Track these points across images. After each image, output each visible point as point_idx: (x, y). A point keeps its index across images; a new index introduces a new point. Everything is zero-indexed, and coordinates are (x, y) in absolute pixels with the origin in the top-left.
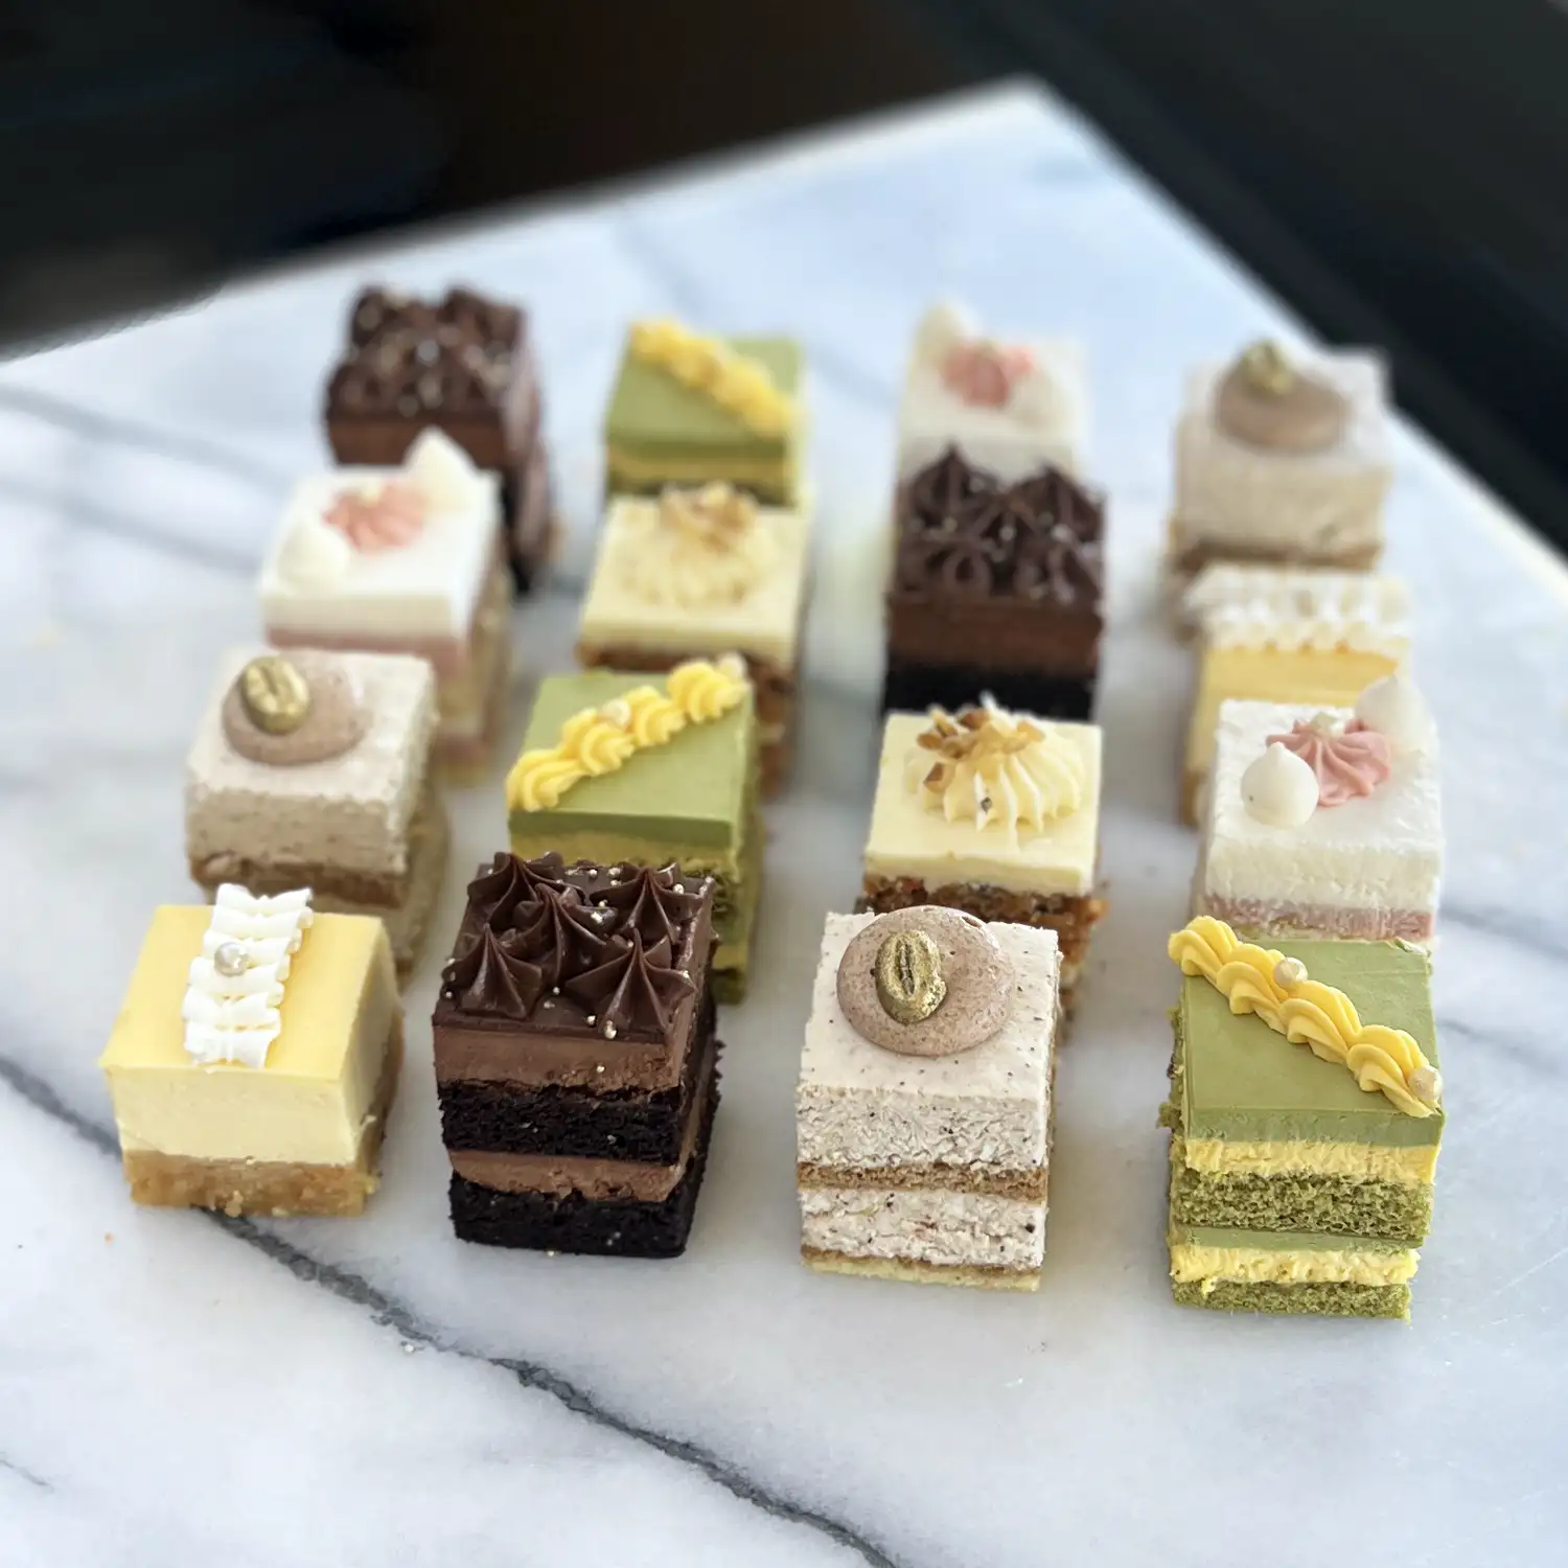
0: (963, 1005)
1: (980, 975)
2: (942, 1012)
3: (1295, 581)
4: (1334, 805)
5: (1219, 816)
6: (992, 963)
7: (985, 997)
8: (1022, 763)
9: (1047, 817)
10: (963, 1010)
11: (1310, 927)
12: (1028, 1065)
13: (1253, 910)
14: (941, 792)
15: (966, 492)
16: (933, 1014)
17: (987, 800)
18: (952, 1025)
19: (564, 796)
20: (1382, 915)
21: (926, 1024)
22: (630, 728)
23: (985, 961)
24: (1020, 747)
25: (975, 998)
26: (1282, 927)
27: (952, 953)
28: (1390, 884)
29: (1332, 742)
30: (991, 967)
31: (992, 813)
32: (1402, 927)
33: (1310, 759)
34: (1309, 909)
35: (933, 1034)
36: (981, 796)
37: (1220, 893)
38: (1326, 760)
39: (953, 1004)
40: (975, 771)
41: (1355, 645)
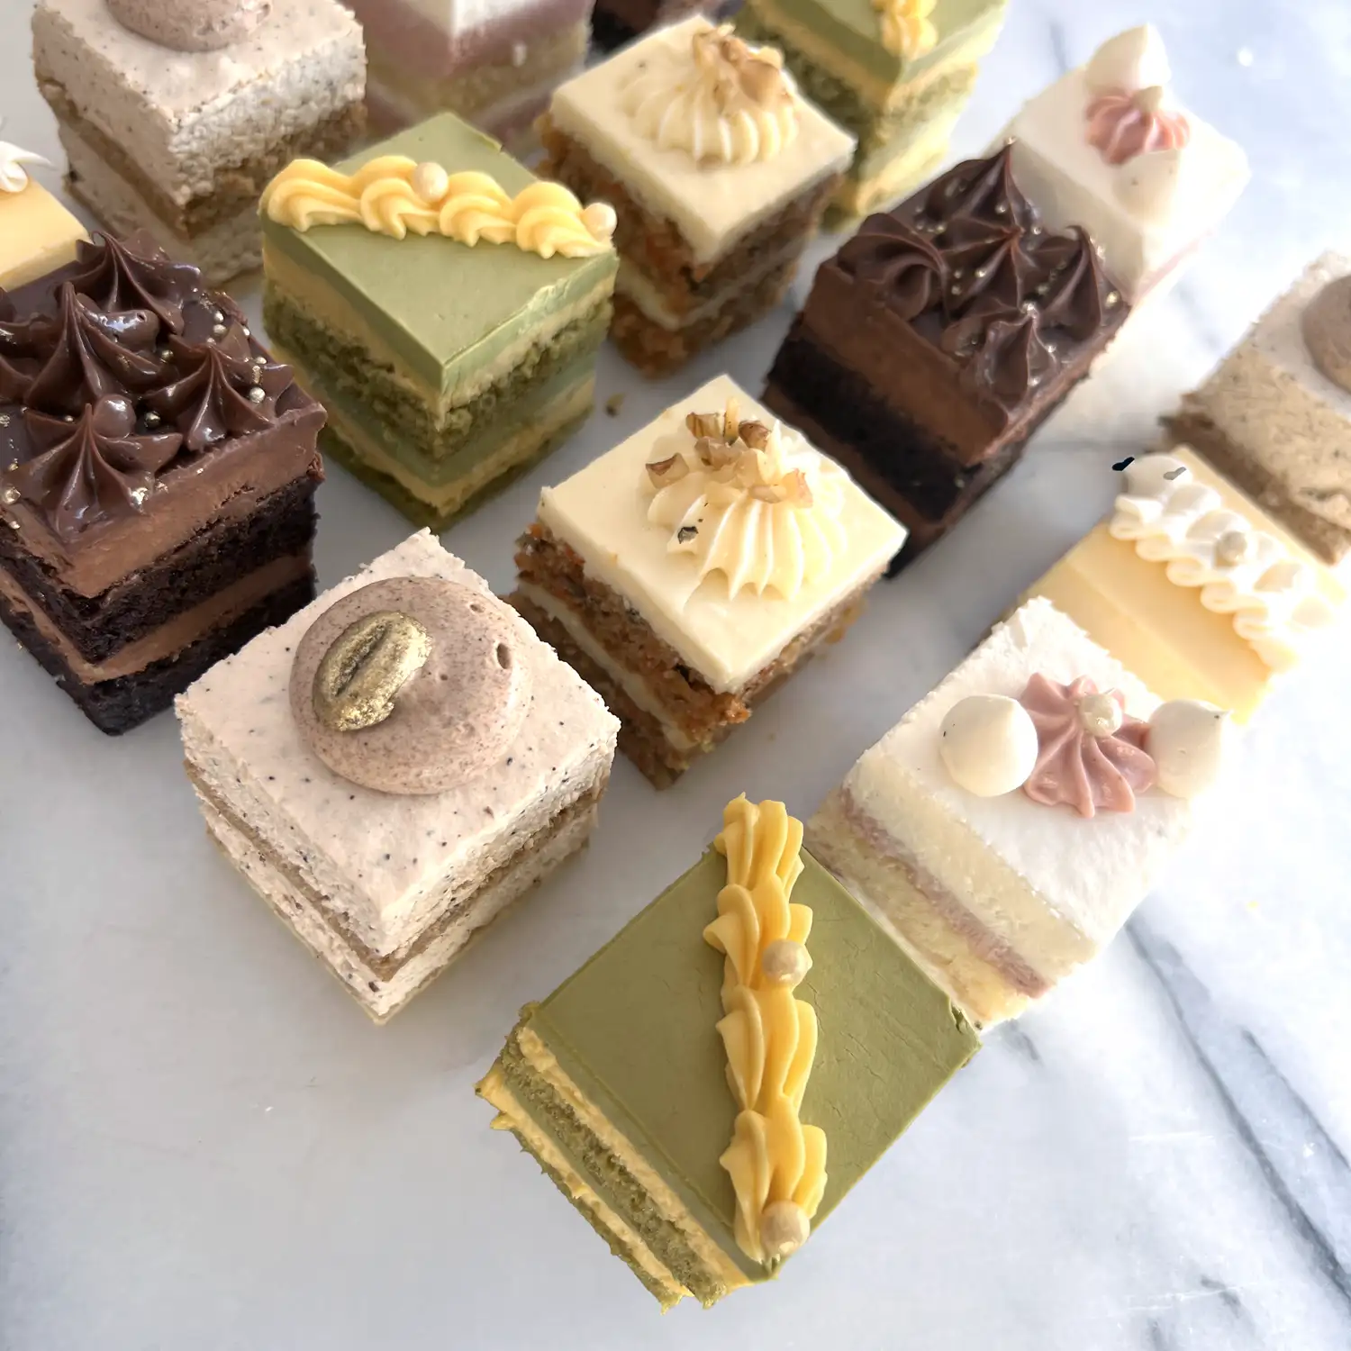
0: (393, 746)
1: (445, 726)
2: (363, 737)
3: (1246, 519)
4: (1036, 802)
5: (908, 722)
6: (470, 720)
7: (426, 753)
8: (763, 515)
9: (750, 588)
10: (388, 752)
11: (921, 891)
12: (415, 861)
13: (876, 834)
14: (659, 486)
15: (987, 208)
16: (353, 733)
17: (693, 529)
18: (364, 761)
19: (320, 227)
20: (998, 944)
21: (339, 738)
22: (437, 205)
23: (466, 714)
24: (770, 500)
25: (414, 748)
26: (898, 868)
27: (444, 678)
28: (1024, 927)
29: (1089, 734)
30: (466, 726)
31: (689, 544)
32: (1010, 969)
33: (1045, 738)
34: (931, 879)
35: (337, 753)
36: (689, 518)
37: (854, 793)
38: (1068, 751)
39: (384, 736)
40: (702, 493)
41: (1240, 625)
